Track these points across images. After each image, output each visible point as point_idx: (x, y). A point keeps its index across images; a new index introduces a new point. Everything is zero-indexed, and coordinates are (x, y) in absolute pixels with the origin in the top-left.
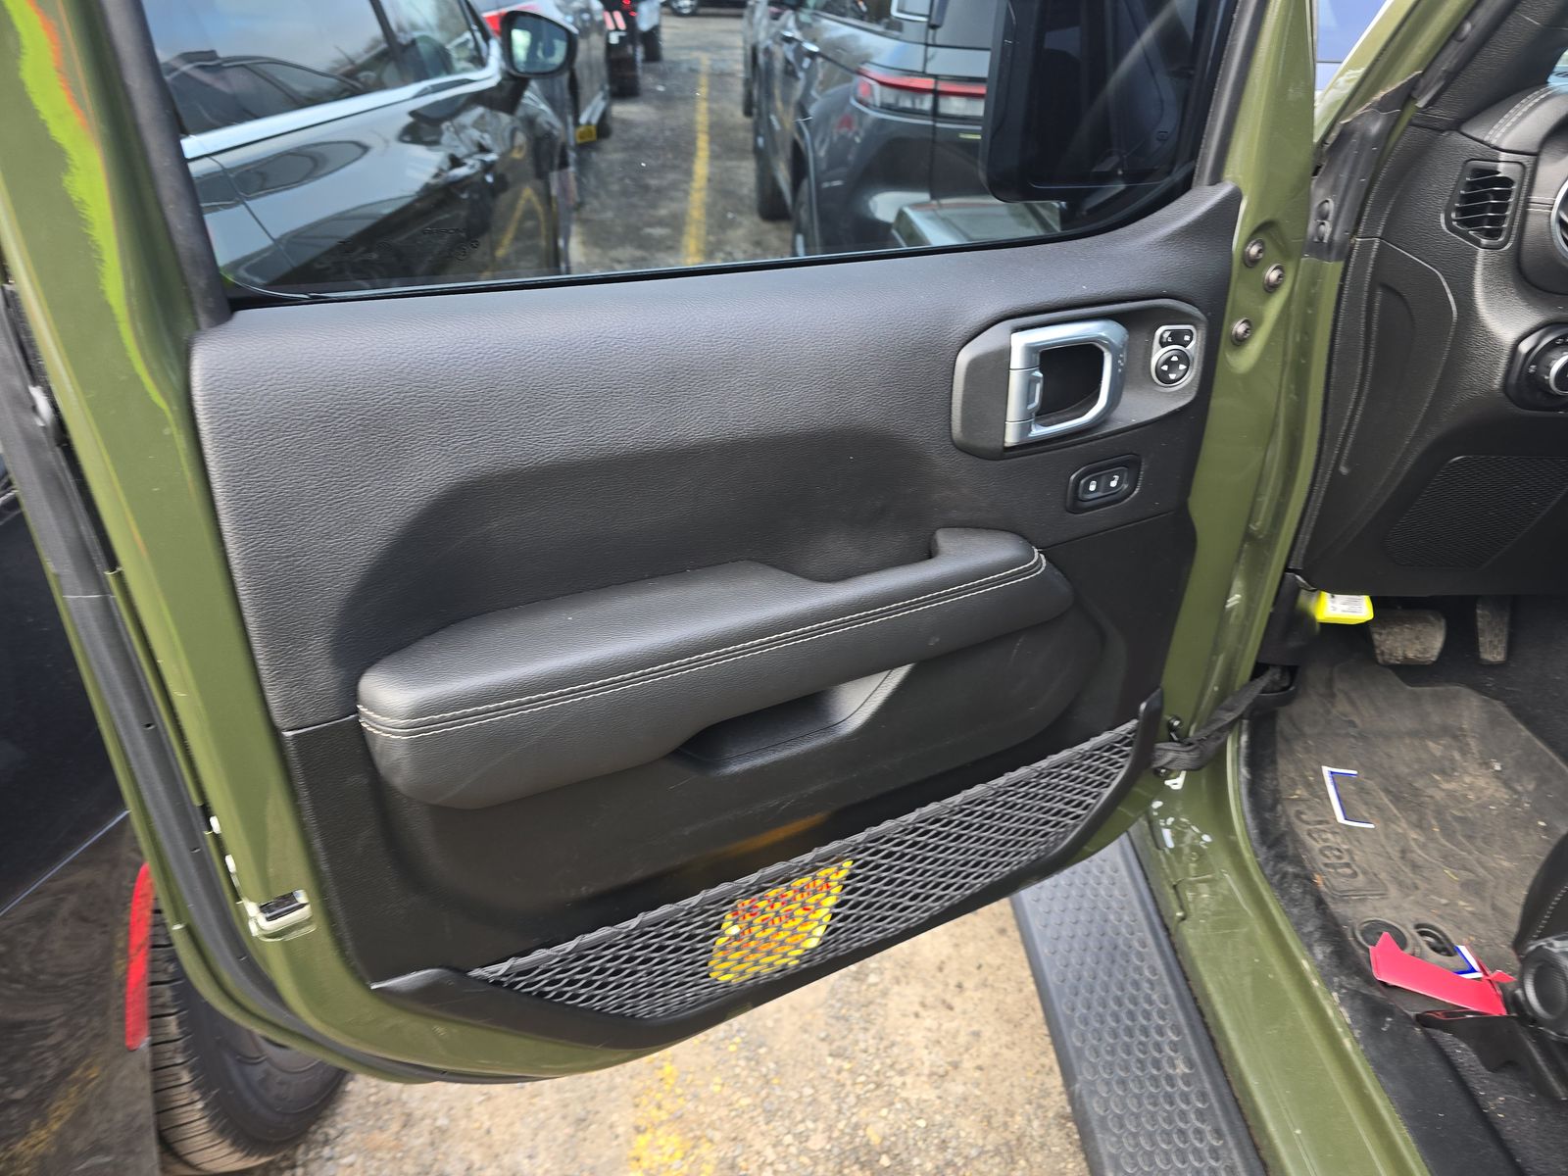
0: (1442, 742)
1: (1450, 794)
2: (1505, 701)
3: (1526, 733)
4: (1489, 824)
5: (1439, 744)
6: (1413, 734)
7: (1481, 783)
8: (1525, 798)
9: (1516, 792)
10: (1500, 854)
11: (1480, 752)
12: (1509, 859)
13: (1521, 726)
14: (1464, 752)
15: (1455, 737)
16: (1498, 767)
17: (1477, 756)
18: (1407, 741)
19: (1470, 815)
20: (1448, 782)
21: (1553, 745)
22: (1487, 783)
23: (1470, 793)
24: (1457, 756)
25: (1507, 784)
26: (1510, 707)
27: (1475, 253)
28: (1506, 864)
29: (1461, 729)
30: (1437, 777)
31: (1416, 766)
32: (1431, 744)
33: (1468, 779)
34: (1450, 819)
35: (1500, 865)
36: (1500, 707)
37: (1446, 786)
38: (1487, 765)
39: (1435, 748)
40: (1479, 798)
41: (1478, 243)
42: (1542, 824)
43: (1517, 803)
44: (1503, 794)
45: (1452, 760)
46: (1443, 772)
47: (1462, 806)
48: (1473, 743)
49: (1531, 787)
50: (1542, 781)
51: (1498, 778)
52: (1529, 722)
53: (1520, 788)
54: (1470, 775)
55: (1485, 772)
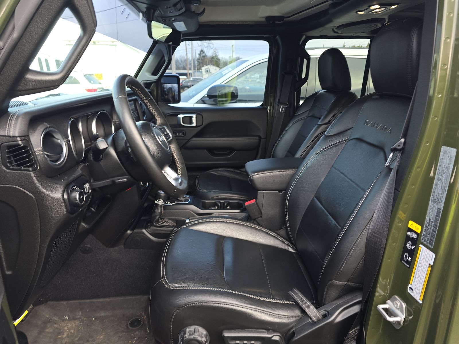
0: (48, 327)
1: (68, 336)
2: (50, 300)
3: (65, 303)
4: (85, 333)
5: (48, 328)
6: (40, 333)
7: (70, 325)
8: (82, 318)
9: (79, 319)
10: (98, 336)
11: (59, 318)
12: (101, 335)
13: (62, 302)
14: (56, 323)
15: (49, 322)
16: (67, 318)
17: (60, 320)
18: (41, 336)
19: (79, 336)
20: (64, 334)
21: (75, 299)
22: (71, 324)
23: (71, 331)
24: (56, 326)
25: (74, 319)
26: (53, 300)
27: (30, 174)
28: (102, 337)
29: (48, 318)
30: (60, 336)
31: (52, 340)
32: (47, 330)
33: (66, 328)
34: (77, 342)
35: (102, 338)
36: (51, 303)
37: (65, 336)
38: (64, 320)
39: (49, 330)
40: (75, 330)
41: (29, 171)
42: (94, 319)
43: (83, 321)
44: (77, 322)
45: (57, 328)
46: (59, 334)
47: (75, 336)
48: (54, 318)
49: (81, 313)
50: (82, 310)
51: (71, 320)
52: (63, 299)
53: (78, 317)
54: (65, 326)
55: (66, 322)
